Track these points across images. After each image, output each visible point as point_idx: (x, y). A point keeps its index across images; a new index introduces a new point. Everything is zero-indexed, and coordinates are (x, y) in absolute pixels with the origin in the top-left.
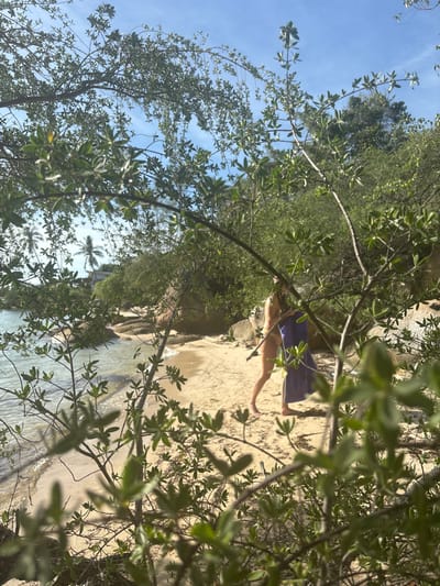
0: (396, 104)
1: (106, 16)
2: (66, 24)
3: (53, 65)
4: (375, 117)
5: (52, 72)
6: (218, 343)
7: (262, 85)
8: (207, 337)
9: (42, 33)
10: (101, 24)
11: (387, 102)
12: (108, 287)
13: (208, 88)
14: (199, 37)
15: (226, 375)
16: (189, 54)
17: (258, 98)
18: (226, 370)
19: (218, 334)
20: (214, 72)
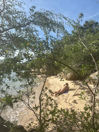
0: (96, 22)
1: (33, 8)
2: (23, 9)
3: (21, 18)
4: (91, 26)
5: (20, 20)
6: (55, 77)
7: (67, 21)
8: (52, 76)
9: (18, 11)
10: (33, 10)
11: (94, 22)
12: (30, 64)
13: (55, 23)
14: (53, 11)
15: (57, 85)
16: (51, 15)
17: (66, 24)
18: (57, 84)
19: (55, 76)
20: (56, 19)
